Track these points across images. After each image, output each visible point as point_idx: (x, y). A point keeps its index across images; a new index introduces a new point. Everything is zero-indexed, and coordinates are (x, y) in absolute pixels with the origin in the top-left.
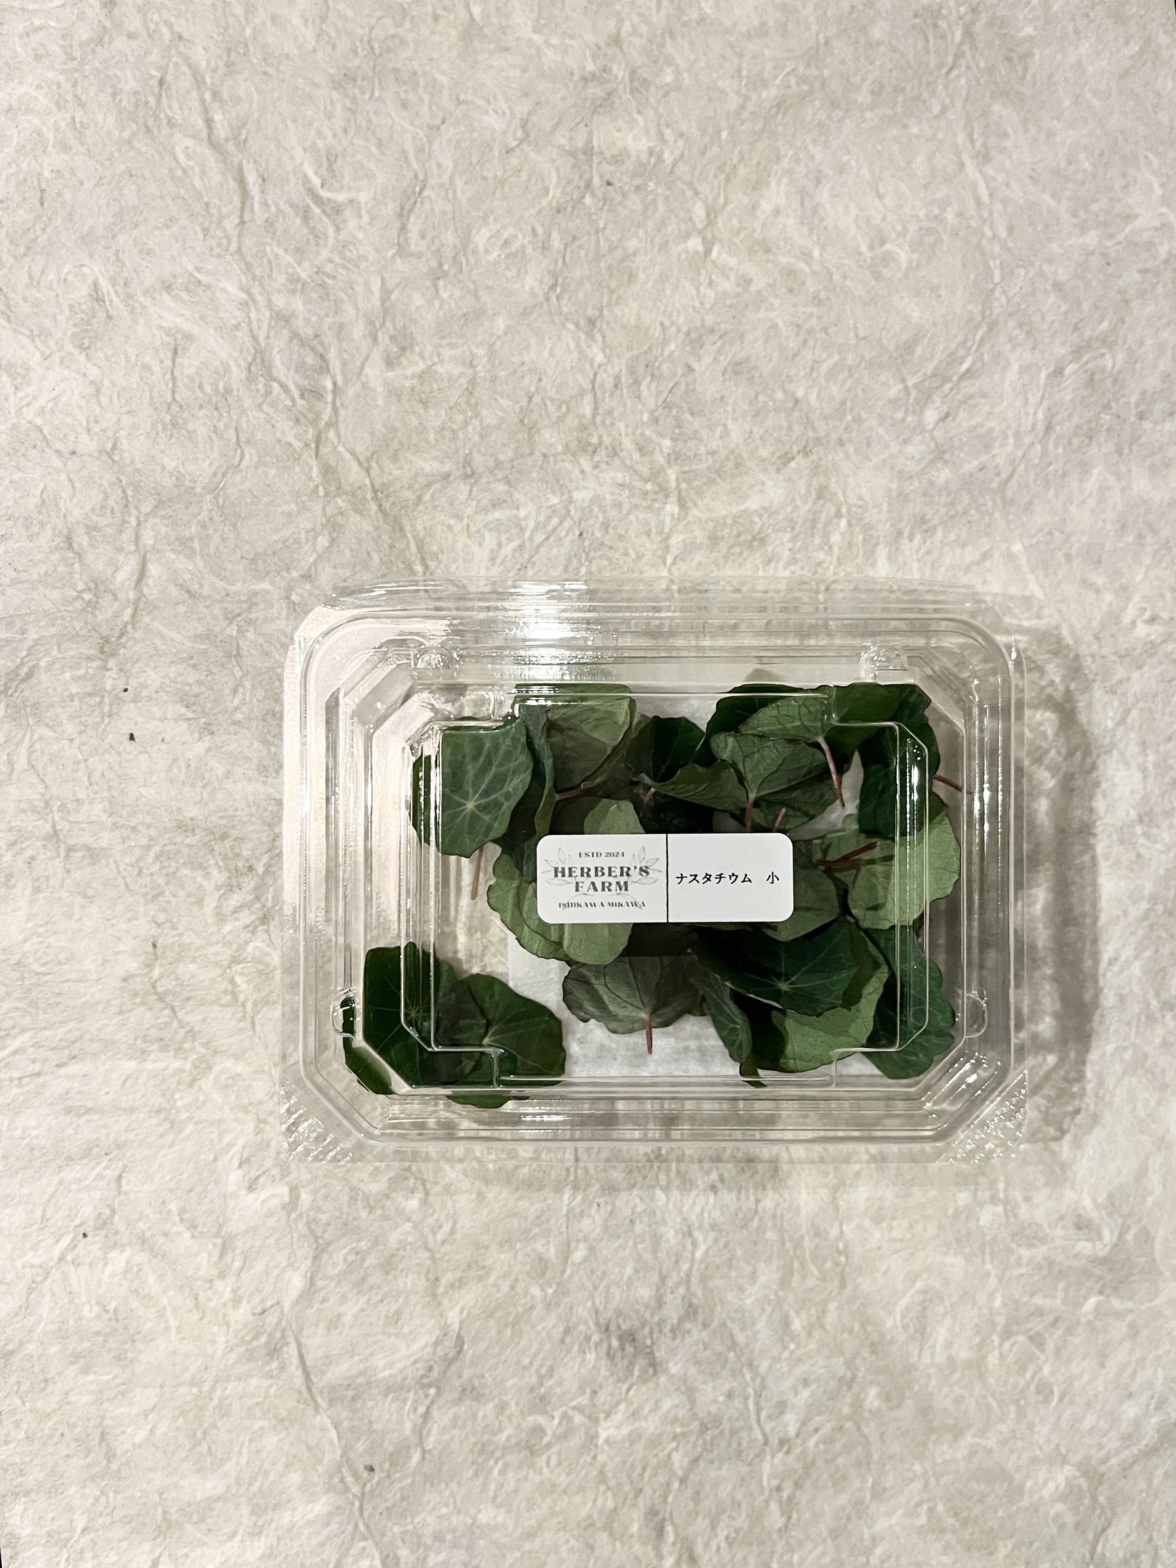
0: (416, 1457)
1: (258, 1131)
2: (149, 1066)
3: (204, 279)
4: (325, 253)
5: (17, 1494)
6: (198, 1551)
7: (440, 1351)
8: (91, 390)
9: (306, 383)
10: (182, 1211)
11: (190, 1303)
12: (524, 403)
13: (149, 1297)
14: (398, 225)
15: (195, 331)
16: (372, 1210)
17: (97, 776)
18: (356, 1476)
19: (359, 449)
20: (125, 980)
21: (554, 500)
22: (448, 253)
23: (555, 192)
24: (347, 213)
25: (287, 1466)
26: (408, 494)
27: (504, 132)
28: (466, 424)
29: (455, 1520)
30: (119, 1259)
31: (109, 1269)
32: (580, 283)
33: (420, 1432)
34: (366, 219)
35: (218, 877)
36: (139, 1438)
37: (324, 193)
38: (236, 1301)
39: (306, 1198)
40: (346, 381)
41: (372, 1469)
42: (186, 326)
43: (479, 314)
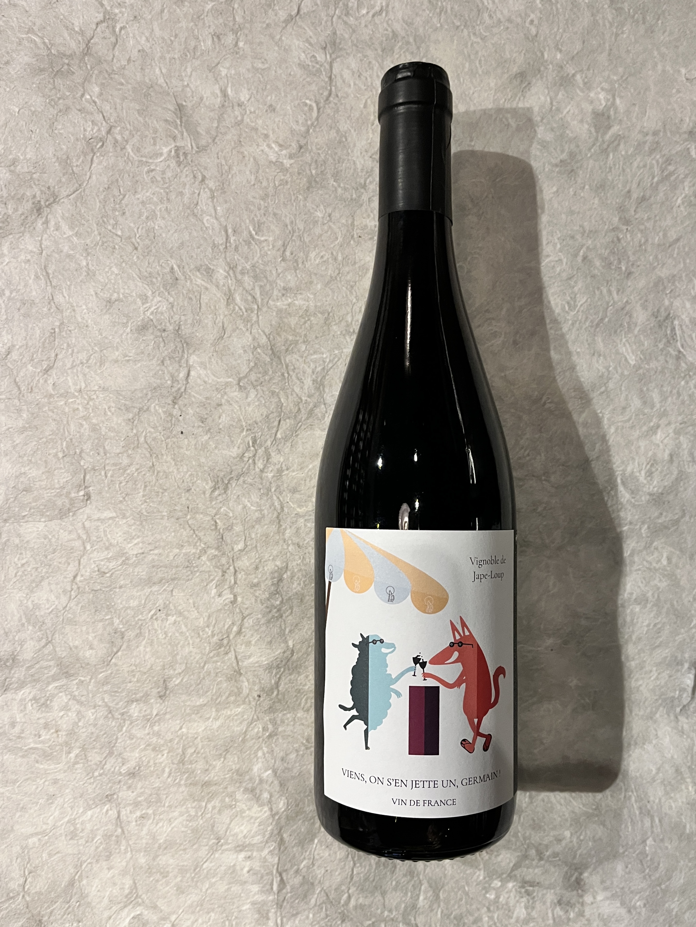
0: (275, 693)
1: (223, 575)
2: (184, 551)
3: (212, 267)
4: (256, 259)
5: (133, 701)
6: (196, 724)
7: (286, 655)
8: (170, 306)
9: (247, 306)
10: (194, 603)
11: (197, 635)
12: (326, 315)
13: (182, 633)
14: (282, 249)
15: (208, 286)
16: (262, 604)
17: (169, 446)
18: (254, 699)
19: (267, 331)
20: (177, 519)
21: (336, 352)
22: (300, 261)
23: (340, 239)
24: (264, 244)
25: (229, 694)
26: (283, 347)
27: (323, 218)
28: (305, 322)
29: (288, 715)
30: (171, 619)
31: (168, 622)
32: (348, 273)
33: (277, 684)
34: (271, 247)
35: (211, 484)
36: (177, 683)
37: (256, 237)
38: (213, 635)
39: (239, 599)
40: (263, 305)
41: (259, 696)
42: (205, 284)
43: (311, 283)
